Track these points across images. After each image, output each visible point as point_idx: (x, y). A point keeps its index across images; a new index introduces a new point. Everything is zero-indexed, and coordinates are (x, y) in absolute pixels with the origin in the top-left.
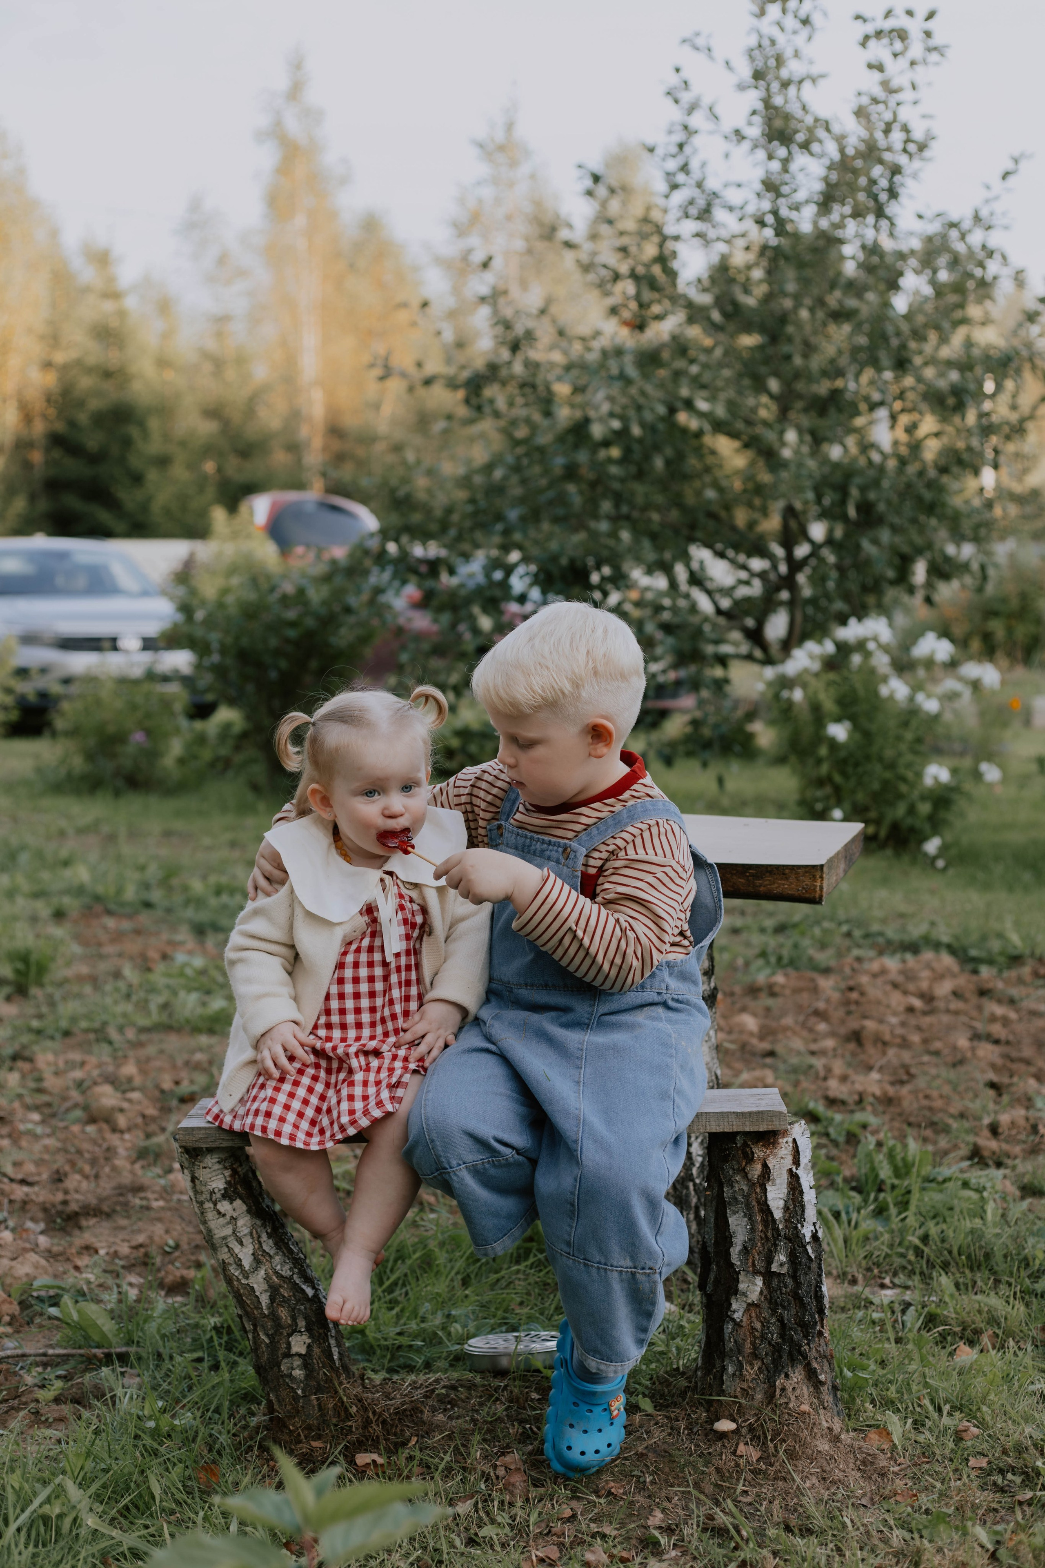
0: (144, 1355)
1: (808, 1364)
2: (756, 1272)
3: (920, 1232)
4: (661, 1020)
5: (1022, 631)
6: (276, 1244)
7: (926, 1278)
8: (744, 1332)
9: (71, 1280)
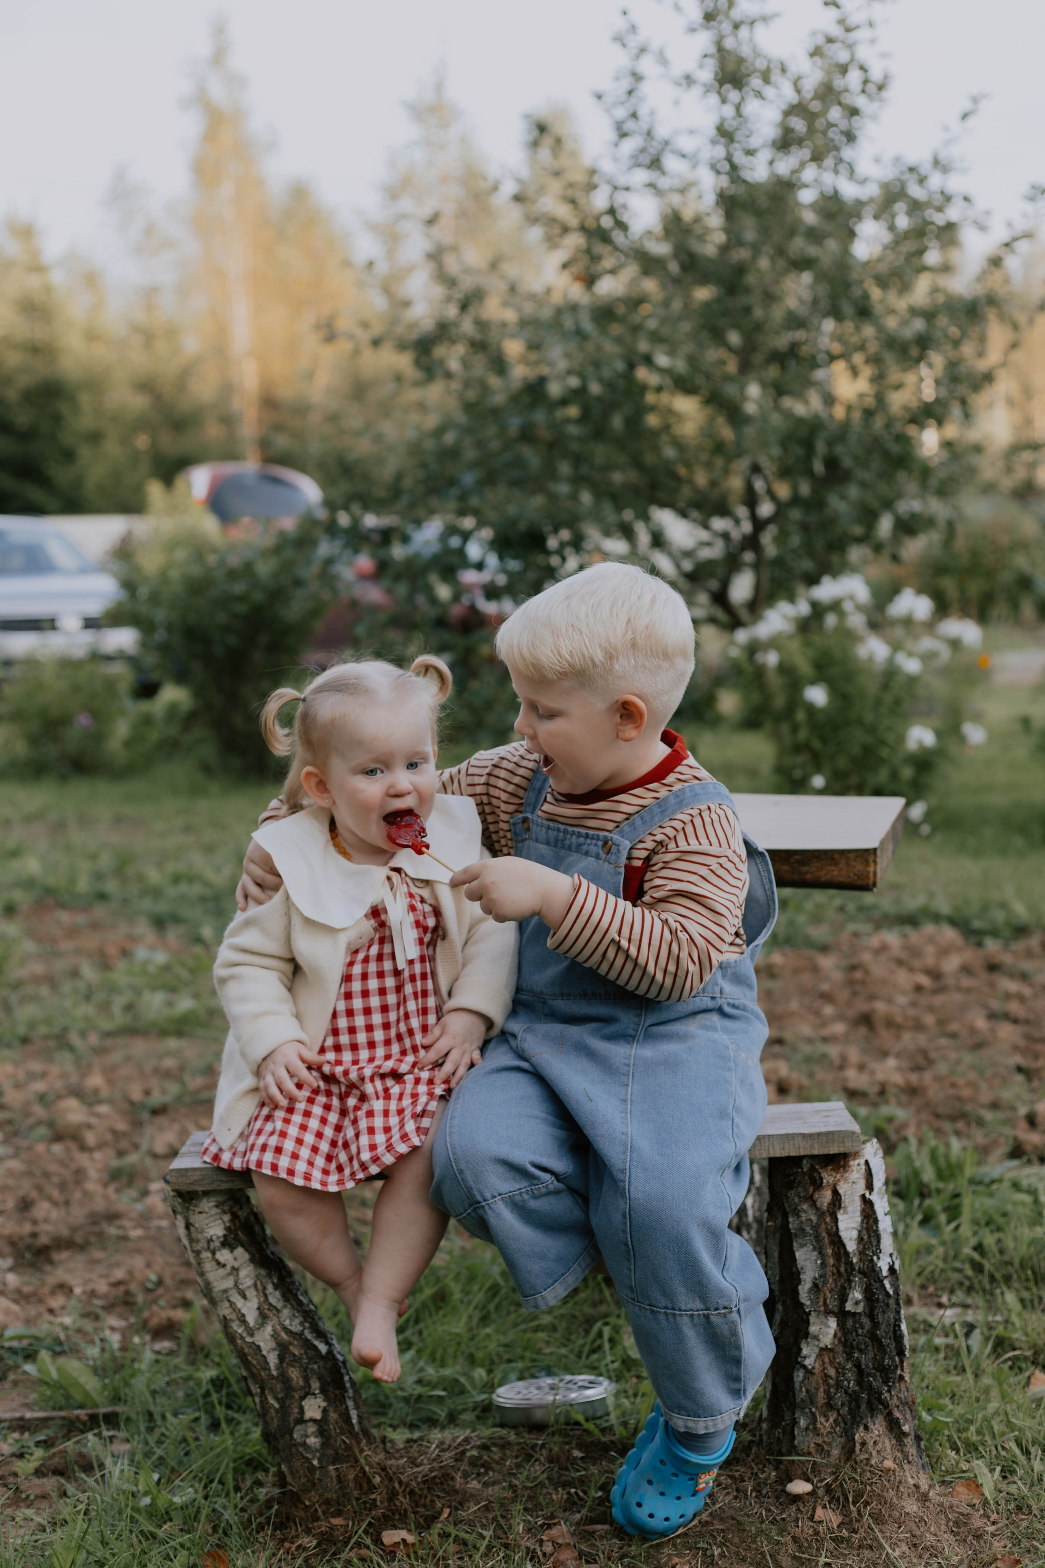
0: (133, 1416)
1: (890, 1414)
2: (828, 1312)
3: (973, 1242)
4: (715, 1029)
5: (975, 587)
6: (284, 1296)
7: (989, 1294)
8: (817, 1379)
9: (45, 1326)
